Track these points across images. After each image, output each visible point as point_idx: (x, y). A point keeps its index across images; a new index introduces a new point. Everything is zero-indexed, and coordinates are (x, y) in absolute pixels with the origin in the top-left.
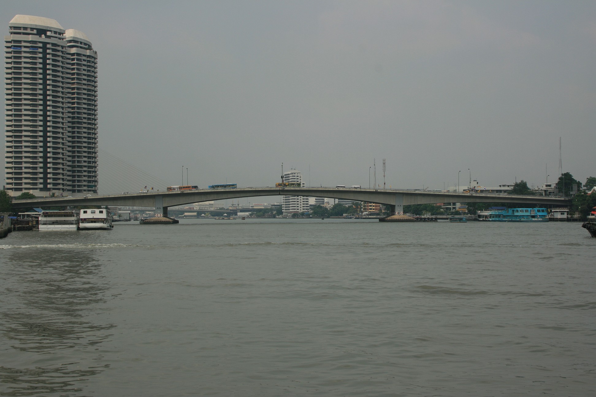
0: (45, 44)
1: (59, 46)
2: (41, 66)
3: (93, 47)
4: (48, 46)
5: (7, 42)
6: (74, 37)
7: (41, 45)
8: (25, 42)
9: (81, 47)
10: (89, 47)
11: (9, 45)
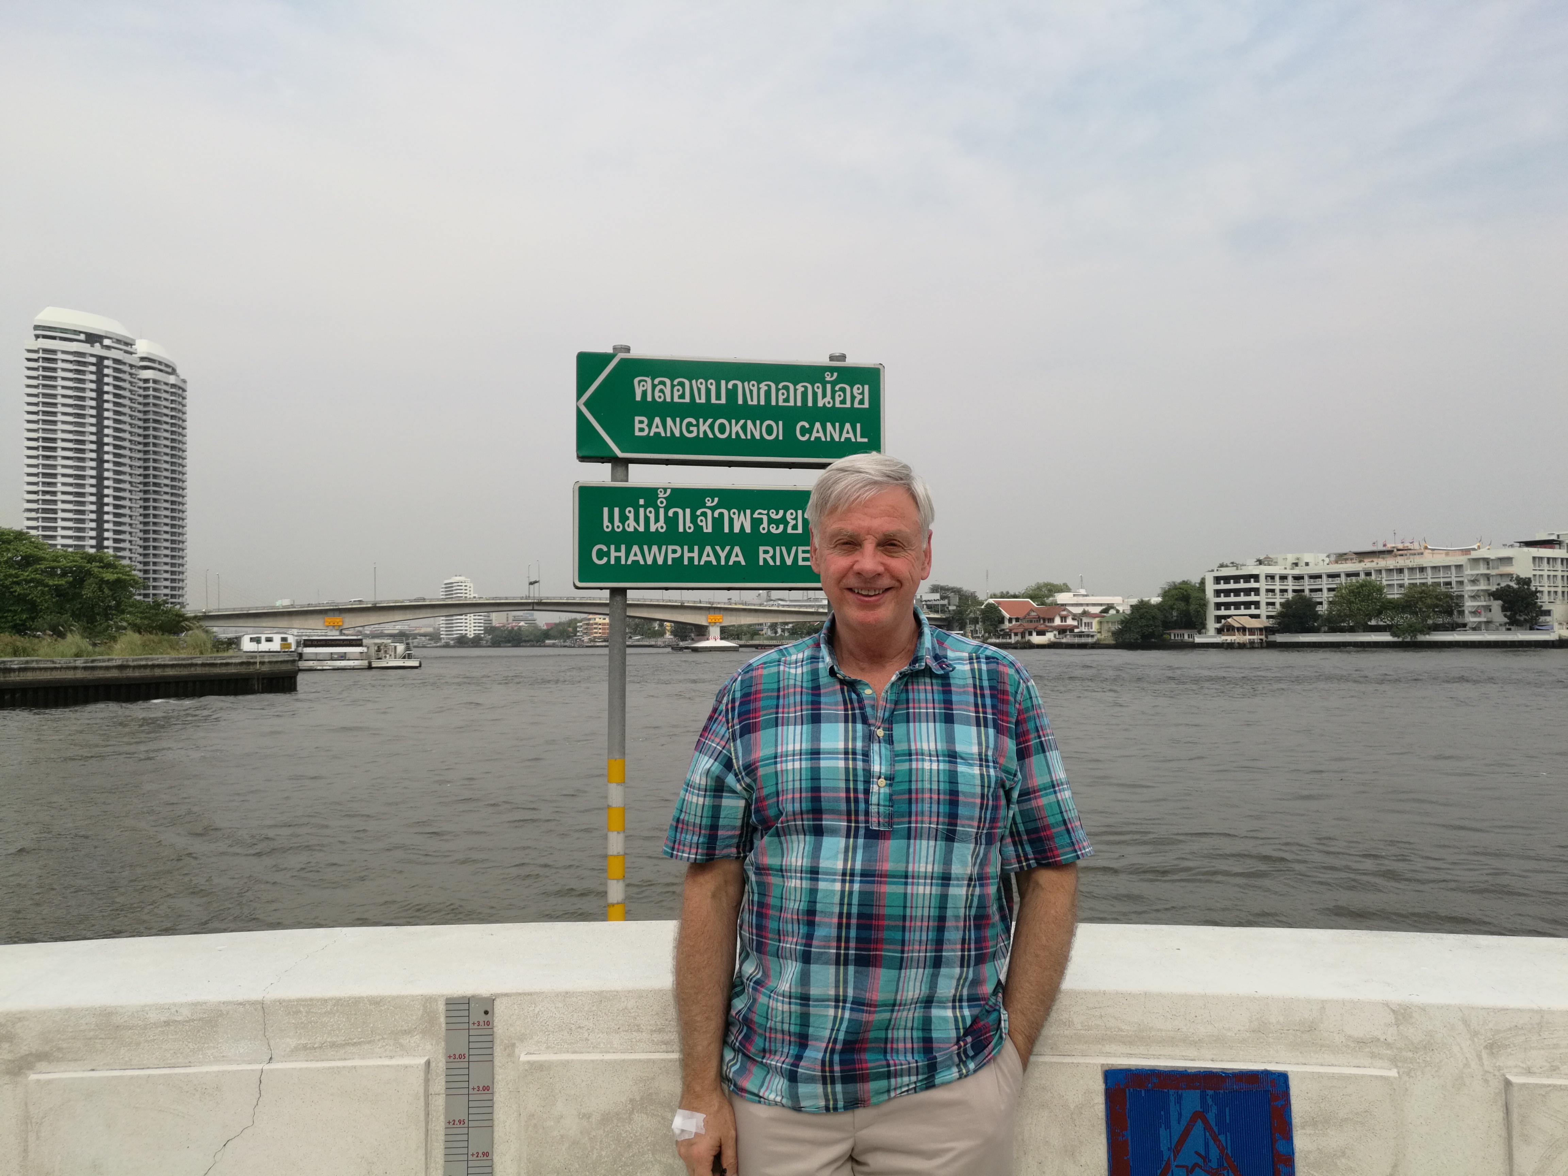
0: (101, 359)
1: (125, 364)
2: (94, 395)
3: (178, 371)
4: (106, 362)
5: (29, 351)
6: (148, 353)
7: (94, 360)
8: (64, 352)
9: (161, 370)
10: (173, 372)
11: (34, 356)
